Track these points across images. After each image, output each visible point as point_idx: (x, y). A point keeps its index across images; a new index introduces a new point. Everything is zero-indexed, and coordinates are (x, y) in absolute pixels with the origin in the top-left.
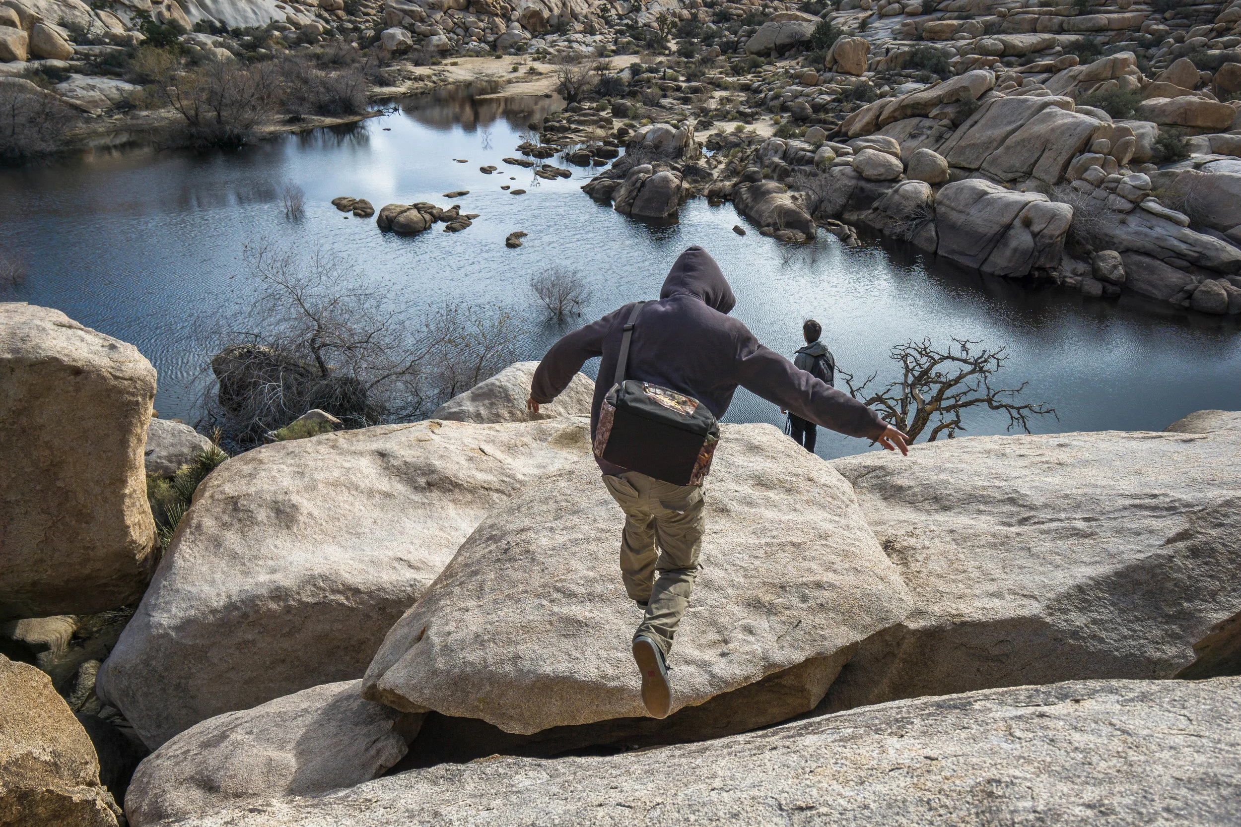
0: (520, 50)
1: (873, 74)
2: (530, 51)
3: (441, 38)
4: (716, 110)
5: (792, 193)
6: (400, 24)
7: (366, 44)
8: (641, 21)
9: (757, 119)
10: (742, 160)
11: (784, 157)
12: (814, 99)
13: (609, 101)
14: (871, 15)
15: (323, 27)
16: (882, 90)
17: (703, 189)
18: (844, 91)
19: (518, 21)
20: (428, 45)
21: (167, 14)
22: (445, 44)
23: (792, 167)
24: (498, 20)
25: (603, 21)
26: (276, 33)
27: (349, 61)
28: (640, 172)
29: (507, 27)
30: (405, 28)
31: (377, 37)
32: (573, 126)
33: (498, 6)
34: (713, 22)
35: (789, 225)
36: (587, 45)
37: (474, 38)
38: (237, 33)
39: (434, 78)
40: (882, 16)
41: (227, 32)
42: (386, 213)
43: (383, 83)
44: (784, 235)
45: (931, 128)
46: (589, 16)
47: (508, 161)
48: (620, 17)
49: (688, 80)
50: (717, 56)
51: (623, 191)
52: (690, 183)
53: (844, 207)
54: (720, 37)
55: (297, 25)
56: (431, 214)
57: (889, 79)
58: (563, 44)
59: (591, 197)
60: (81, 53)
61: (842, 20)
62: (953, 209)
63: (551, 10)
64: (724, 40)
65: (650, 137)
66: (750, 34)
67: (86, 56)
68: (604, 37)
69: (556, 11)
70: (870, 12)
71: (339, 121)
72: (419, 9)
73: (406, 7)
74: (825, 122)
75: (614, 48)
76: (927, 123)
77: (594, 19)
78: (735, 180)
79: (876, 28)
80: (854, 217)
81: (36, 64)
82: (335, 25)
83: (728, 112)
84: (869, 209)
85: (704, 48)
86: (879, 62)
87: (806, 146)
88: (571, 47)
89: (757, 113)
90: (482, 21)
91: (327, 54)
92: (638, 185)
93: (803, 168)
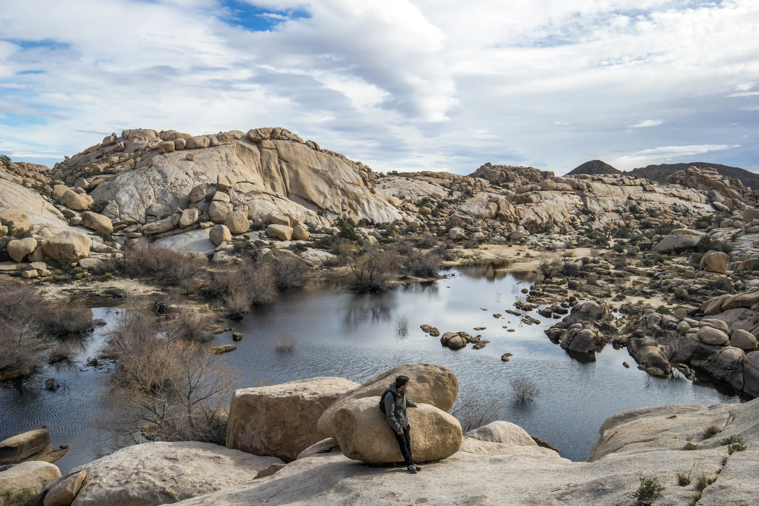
0: (522, 243)
1: (732, 272)
2: (528, 243)
3: (480, 234)
4: (630, 289)
5: (662, 346)
6: (460, 225)
7: (441, 234)
8: (594, 227)
9: (653, 296)
10: (636, 323)
11: (661, 324)
12: (690, 286)
13: (568, 279)
14: (740, 232)
15: (420, 224)
16: (737, 283)
17: (611, 338)
18: (710, 283)
19: (523, 225)
20: (473, 237)
21: (348, 216)
22: (482, 237)
23: (664, 330)
24: (512, 225)
25: (572, 227)
26: (397, 227)
27: (431, 244)
28: (575, 327)
29: (517, 228)
30: (462, 227)
31: (447, 231)
32: (545, 293)
33: (513, 217)
34: (640, 228)
35: (655, 365)
36: (561, 241)
37: (498, 234)
38: (378, 226)
39: (475, 257)
40: (747, 233)
41: (374, 225)
42: (445, 337)
43: (448, 259)
44: (650, 370)
45: (752, 315)
46: (564, 223)
47: (508, 312)
48: (582, 224)
49: (616, 268)
50: (638, 252)
51: (565, 336)
52: (604, 334)
53: (691, 357)
54: (641, 241)
55: (408, 223)
56: (467, 339)
57: (742, 276)
58: (546, 241)
59: (549, 337)
60: (312, 237)
61: (720, 234)
62: (753, 367)
63: (542, 219)
64: (643, 242)
65: (584, 307)
66: (659, 240)
67: (314, 240)
68: (572, 236)
69: (545, 220)
70: (739, 230)
71: (425, 280)
72: (470, 218)
73: (463, 217)
74: (695, 301)
75: (576, 243)
76: (749, 312)
77: (566, 224)
78: (630, 334)
79: (743, 240)
80: (696, 363)
81: (294, 243)
82: (426, 222)
83: (636, 291)
84: (707, 360)
85: (631, 246)
86: (738, 264)
87: (674, 319)
88: (551, 243)
89: (654, 293)
90: (503, 225)
91: (421, 240)
92: (573, 334)
93: (670, 331)
